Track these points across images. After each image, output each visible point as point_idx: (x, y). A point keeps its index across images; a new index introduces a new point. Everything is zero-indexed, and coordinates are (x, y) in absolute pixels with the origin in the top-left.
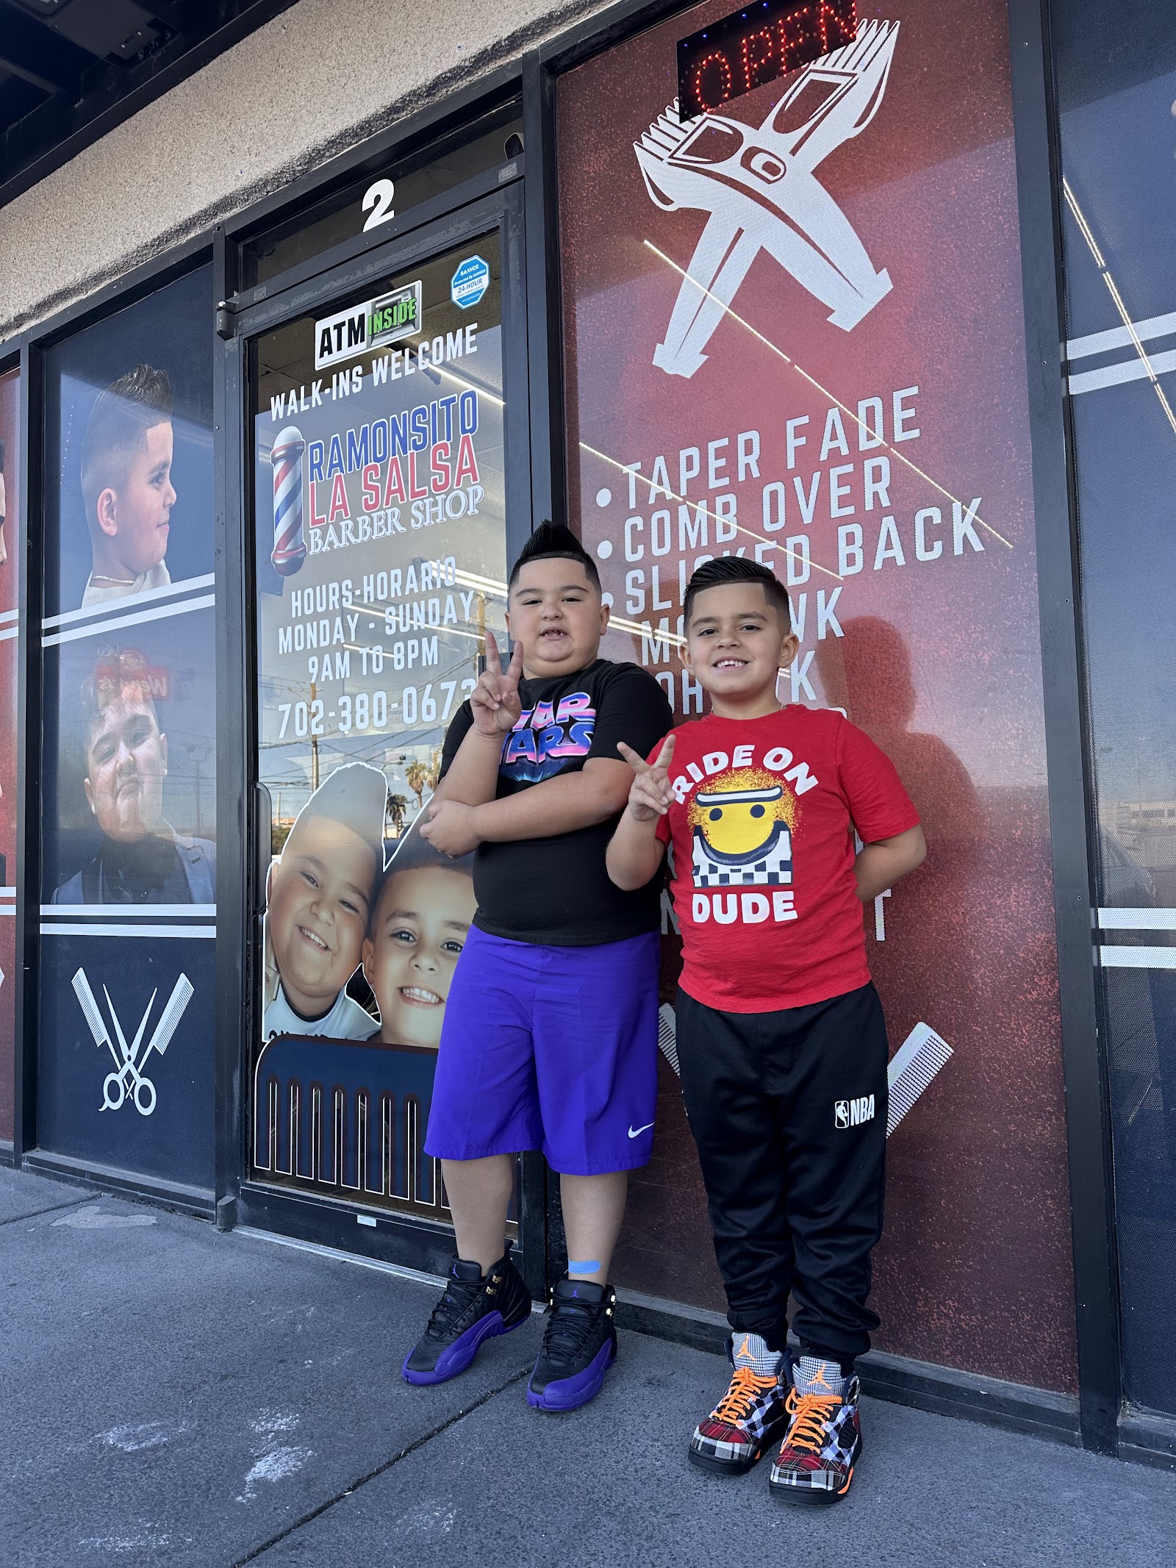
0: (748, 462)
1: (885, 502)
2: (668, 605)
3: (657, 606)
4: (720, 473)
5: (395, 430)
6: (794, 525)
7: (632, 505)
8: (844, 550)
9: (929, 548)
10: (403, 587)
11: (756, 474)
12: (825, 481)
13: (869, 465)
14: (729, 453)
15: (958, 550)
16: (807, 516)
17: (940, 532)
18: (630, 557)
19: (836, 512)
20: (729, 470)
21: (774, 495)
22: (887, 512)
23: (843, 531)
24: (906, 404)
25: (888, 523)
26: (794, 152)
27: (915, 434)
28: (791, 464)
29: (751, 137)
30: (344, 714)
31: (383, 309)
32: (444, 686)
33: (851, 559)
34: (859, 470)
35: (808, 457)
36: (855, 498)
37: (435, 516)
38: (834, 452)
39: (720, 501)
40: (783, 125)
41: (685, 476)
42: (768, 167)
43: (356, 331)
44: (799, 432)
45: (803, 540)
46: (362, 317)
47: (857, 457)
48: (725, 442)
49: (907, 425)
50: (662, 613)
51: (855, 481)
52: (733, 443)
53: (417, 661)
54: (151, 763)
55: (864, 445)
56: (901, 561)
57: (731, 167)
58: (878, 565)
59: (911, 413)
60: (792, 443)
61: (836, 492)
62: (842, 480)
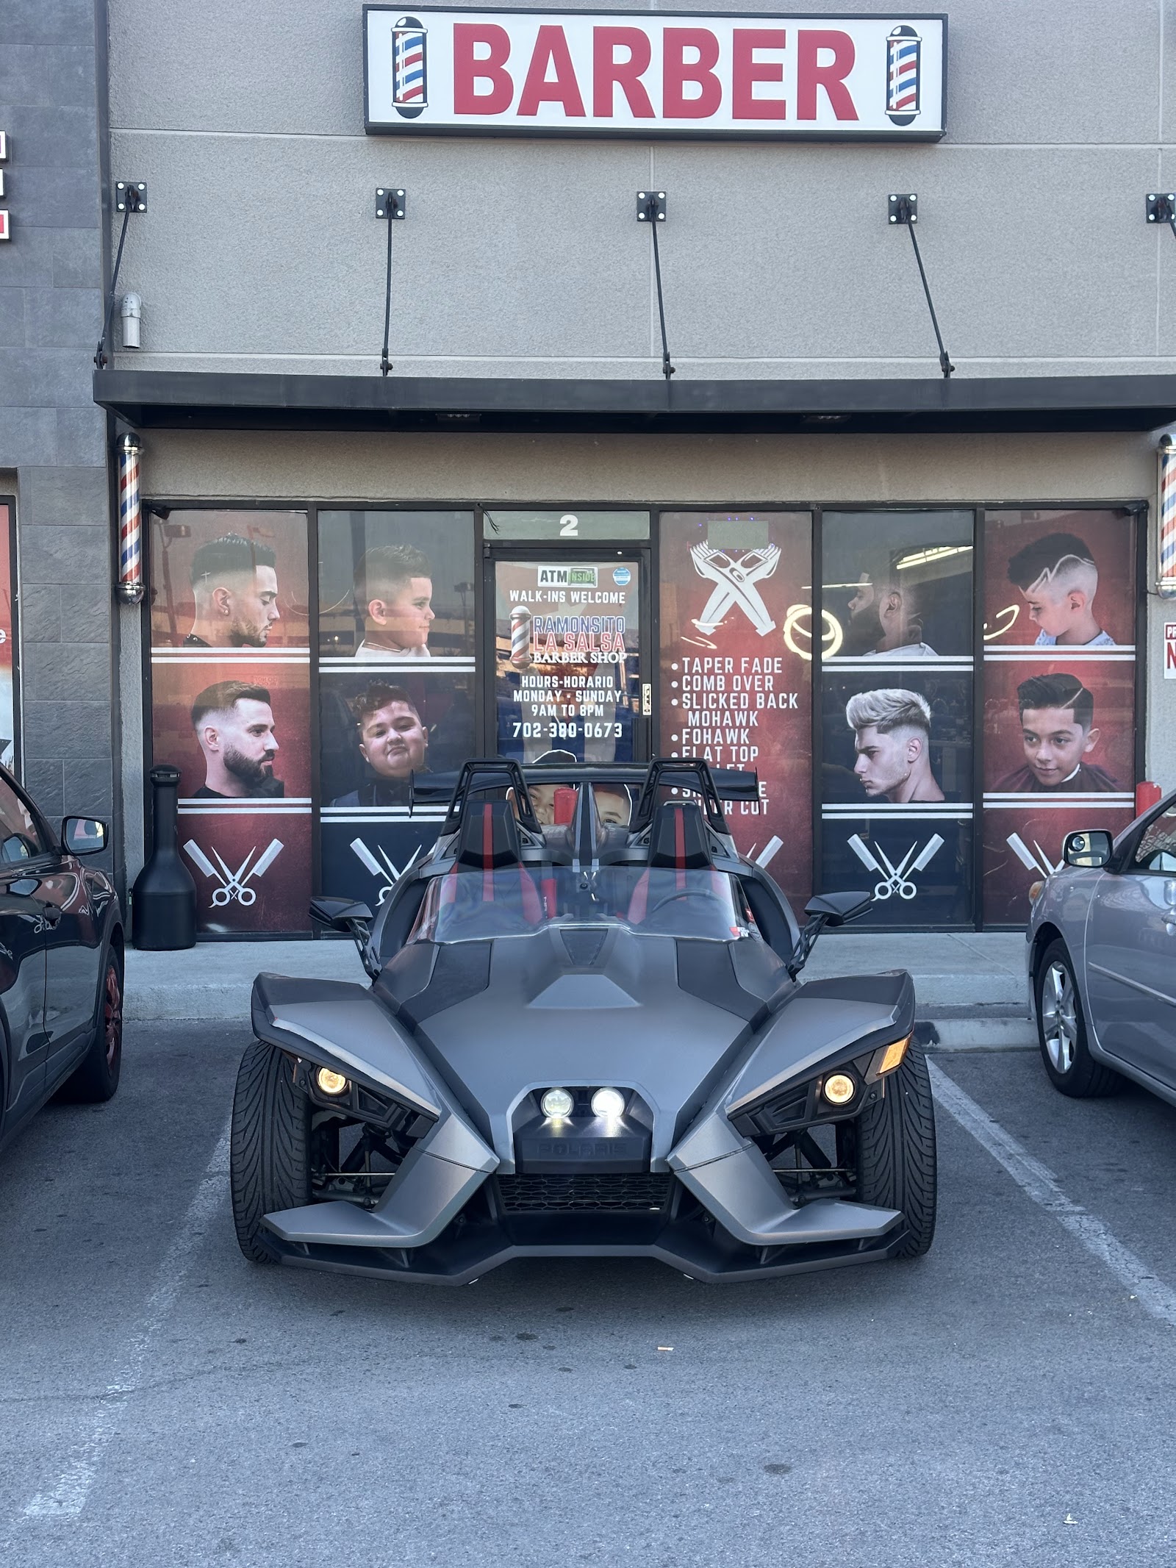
0: (729, 667)
1: (771, 689)
2: (699, 707)
3: (695, 707)
4: (719, 669)
5: (583, 623)
6: (743, 690)
7: (686, 671)
8: (758, 701)
9: (783, 704)
10: (586, 684)
11: (731, 671)
12: (753, 679)
13: (767, 677)
14: (722, 663)
15: (791, 707)
16: (748, 688)
17: (786, 701)
18: (684, 689)
19: (756, 689)
20: (723, 668)
21: (737, 679)
22: (771, 692)
23: (758, 695)
24: (778, 662)
25: (772, 695)
26: (747, 575)
27: (780, 671)
28: (743, 671)
29: (733, 565)
30: (552, 730)
31: (578, 572)
33: (761, 704)
34: (764, 678)
35: (748, 672)
36: (762, 685)
37: (603, 660)
38: (756, 671)
39: (719, 677)
40: (745, 565)
41: (706, 666)
42: (738, 576)
43: (562, 577)
44: (745, 662)
45: (746, 695)
46: (565, 572)
47: (763, 674)
48: (721, 659)
49: (778, 669)
50: (697, 710)
51: (762, 681)
52: (724, 660)
53: (593, 714)
54: (415, 741)
55: (766, 671)
56: (775, 707)
57: (726, 571)
58: (768, 707)
59: (779, 665)
60: (744, 665)
61: (757, 683)
62: (759, 680)
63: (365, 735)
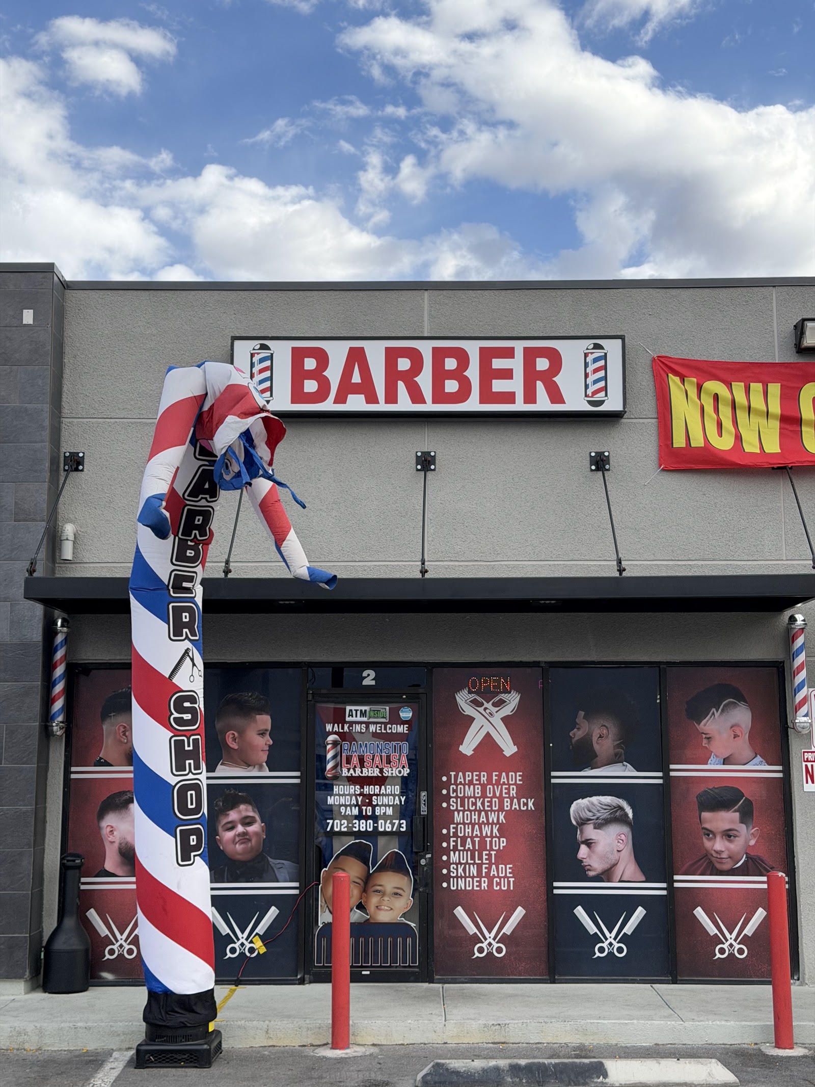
0: (484, 780)
1: (515, 795)
2: (462, 808)
3: (459, 808)
4: (476, 780)
5: (378, 747)
6: (495, 796)
7: (453, 782)
8: (506, 804)
9: (524, 807)
10: (380, 791)
11: (485, 782)
12: (502, 788)
13: (512, 787)
14: (479, 776)
15: (529, 809)
16: (498, 795)
17: (526, 804)
18: (452, 795)
19: (504, 795)
20: (479, 780)
21: (490, 788)
22: (515, 798)
23: (506, 800)
24: (520, 776)
25: (515, 800)
26: (497, 712)
27: (521, 783)
28: (494, 782)
29: (486, 705)
30: (355, 825)
31: (374, 711)
32: (394, 821)
33: (507, 806)
34: (509, 787)
35: (498, 781)
36: (508, 793)
37: (392, 774)
38: (504, 782)
39: (476, 786)
40: (494, 705)
41: (467, 778)
42: (490, 713)
43: (363, 714)
44: (496, 776)
45: (497, 800)
46: (365, 711)
47: (509, 785)
48: (478, 773)
49: (520, 780)
50: (461, 810)
51: (508, 789)
52: (480, 774)
53: (385, 813)
54: (256, 834)
55: (510, 782)
56: (518, 809)
57: (481, 709)
58: (513, 809)
59: (521, 778)
60: (494, 778)
61: (504, 791)
62: (506, 789)
63: (220, 829)
